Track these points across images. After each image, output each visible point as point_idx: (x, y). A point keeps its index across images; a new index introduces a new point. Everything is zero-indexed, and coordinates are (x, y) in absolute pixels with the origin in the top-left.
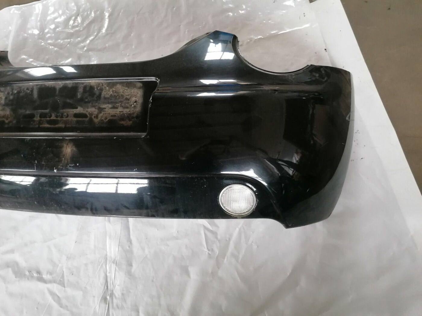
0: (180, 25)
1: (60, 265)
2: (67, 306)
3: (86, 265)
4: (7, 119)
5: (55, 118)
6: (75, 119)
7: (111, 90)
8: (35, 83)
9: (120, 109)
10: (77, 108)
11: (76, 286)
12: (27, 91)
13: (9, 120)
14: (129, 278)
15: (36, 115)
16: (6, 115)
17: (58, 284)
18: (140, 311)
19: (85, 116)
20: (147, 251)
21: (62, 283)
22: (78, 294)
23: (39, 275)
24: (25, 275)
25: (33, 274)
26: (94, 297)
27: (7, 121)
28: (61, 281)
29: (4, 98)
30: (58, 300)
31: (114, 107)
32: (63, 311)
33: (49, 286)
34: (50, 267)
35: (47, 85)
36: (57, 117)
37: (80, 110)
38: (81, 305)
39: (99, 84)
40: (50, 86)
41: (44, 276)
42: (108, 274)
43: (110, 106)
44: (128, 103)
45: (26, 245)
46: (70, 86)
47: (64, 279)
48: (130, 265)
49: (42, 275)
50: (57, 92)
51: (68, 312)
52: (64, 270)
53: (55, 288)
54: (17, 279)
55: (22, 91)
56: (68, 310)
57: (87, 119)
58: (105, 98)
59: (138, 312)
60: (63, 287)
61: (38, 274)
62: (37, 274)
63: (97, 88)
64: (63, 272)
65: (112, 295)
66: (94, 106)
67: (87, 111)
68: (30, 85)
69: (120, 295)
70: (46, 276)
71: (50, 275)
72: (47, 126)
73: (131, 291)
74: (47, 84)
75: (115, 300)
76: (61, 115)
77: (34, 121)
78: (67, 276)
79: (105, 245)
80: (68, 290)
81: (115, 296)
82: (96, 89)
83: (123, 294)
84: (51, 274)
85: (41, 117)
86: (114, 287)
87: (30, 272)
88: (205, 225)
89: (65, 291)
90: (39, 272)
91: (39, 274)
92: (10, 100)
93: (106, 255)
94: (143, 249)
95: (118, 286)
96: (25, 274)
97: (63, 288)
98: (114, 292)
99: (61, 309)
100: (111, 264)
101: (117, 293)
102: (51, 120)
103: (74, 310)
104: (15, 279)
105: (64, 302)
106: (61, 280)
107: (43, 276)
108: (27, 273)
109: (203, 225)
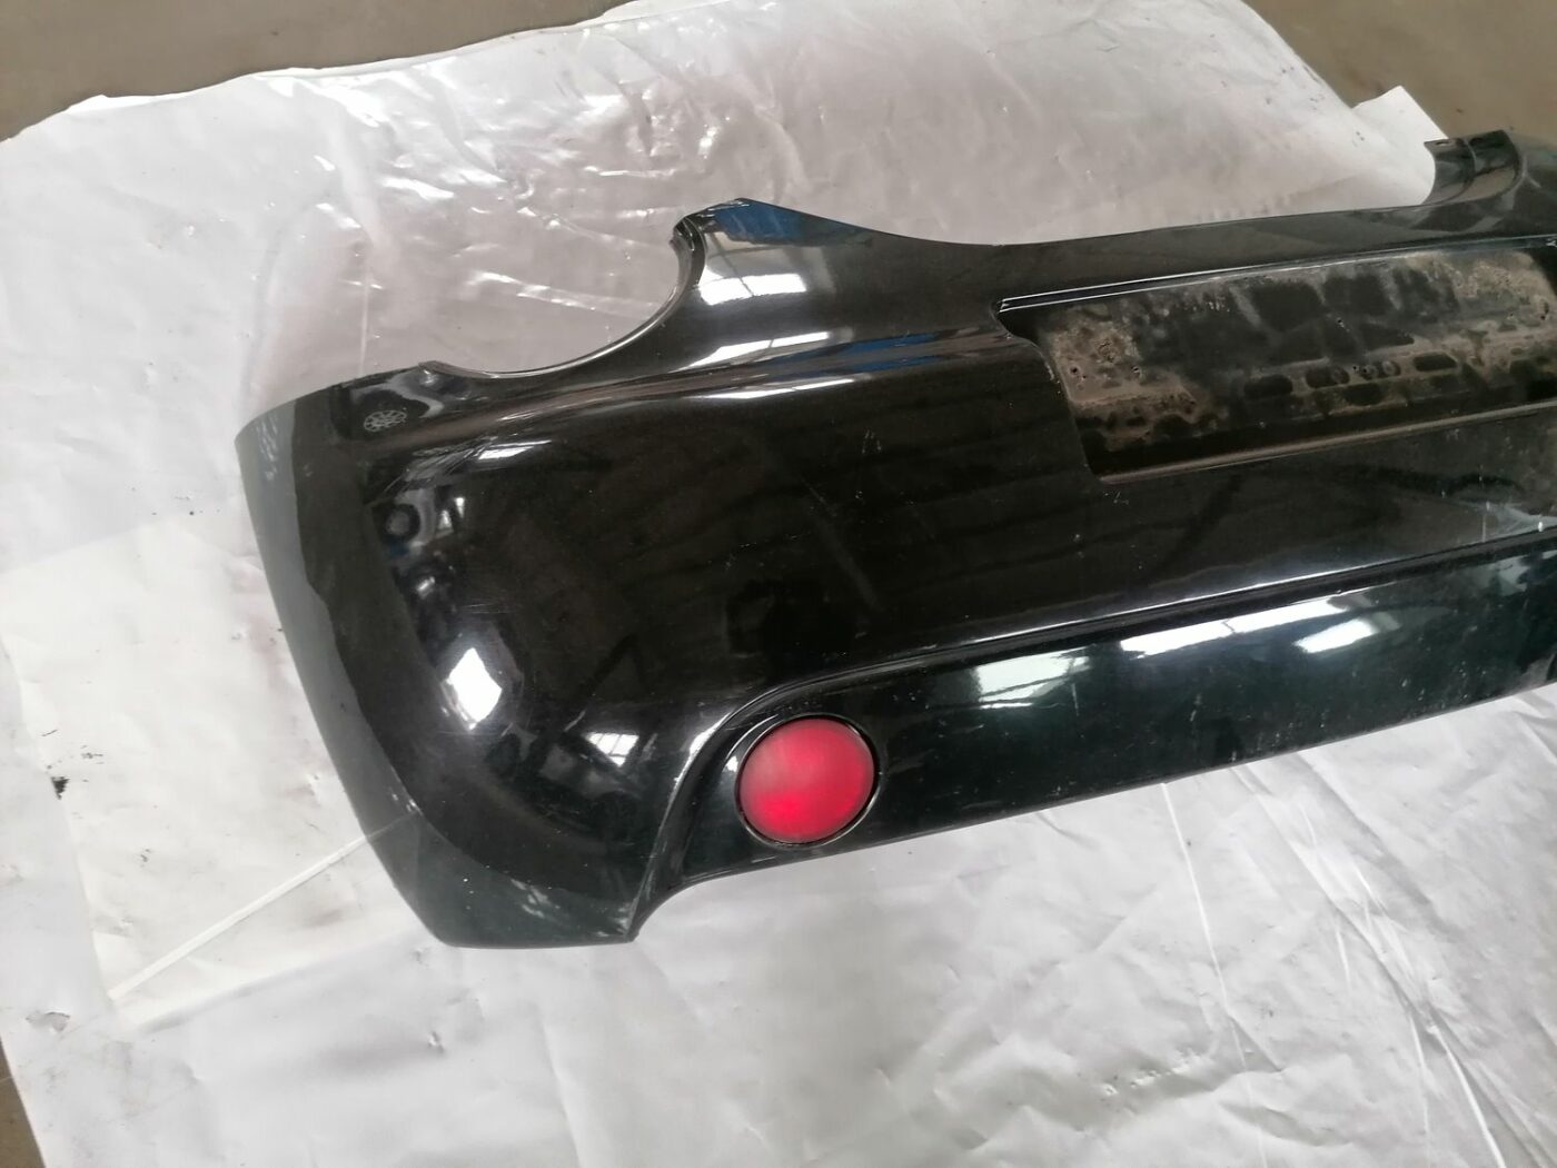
0: (1057, 158)
1: (1204, 1003)
2: (1329, 1130)
3: (1289, 961)
4: (1189, 411)
5: (1363, 381)
6: (1424, 376)
7: (1471, 278)
8: (1230, 276)
9: (1523, 332)
10: (1411, 341)
11: (1309, 1046)
12: (1211, 304)
13: (1197, 411)
14: (1449, 940)
15: (1294, 381)
16: (1176, 396)
17: (1252, 1068)
18: (1544, 1024)
19: (1443, 362)
20: (1432, 839)
21: (1259, 1062)
22: (1339, 1069)
23: (1159, 1076)
24: (1106, 1103)
25: (1133, 1083)
26: (1392, 1050)
27: (1191, 419)
28: (1250, 1054)
29: (1129, 338)
30: (1286, 1125)
31: (1506, 328)
32: (1331, 1152)
33: (1225, 1092)
34: (1176, 1027)
35: (1276, 279)
36: (1364, 374)
37: (1421, 346)
38: (1371, 1099)
39: (1431, 263)
40: (1286, 281)
41: (1183, 1068)
42: (1383, 958)
43: (1495, 324)
44: (1532, 311)
45: (1026, 988)
46: (1351, 274)
47: (1256, 1047)
48: (1421, 900)
49: (1169, 1071)
50: (1323, 299)
51: (1350, 1145)
52: (1233, 1013)
53: (1247, 1087)
54: (1090, 1132)
55: (1191, 309)
56: (1345, 1141)
57: (1458, 371)
58: (1471, 304)
59: (1540, 1028)
60: (1272, 1072)
61: (1154, 1072)
62: (1151, 1075)
63: (1432, 274)
64: (1233, 1020)
65: (1437, 1017)
66: (1455, 330)
67: (1444, 346)
68: (1214, 282)
69: (1460, 1003)
70: (1187, 1062)
71: (1198, 1054)
72: (1351, 408)
73: (1476, 977)
74: (1272, 274)
75: (1456, 1029)
76: (1374, 368)
77: (1299, 401)
78: (1257, 1029)
79: (1303, 872)
80: (1296, 1071)
81: (1446, 1014)
82: (1431, 280)
83: (1465, 997)
84: (1200, 1049)
85: (1311, 382)
86: (1424, 987)
87: (1114, 1080)
88: (1521, 711)
89: (1289, 1083)
90: (1148, 1066)
91: (1158, 1072)
92: (1160, 344)
93: (1330, 902)
94: (1421, 840)
95: (1434, 978)
96: (1103, 1100)
97: (1277, 1075)
98: (1437, 1005)
99: (1320, 1150)
100: (1373, 923)
101: (1448, 1002)
102: (1350, 387)
103: (1361, 1129)
104: (1079, 1134)
105: (1313, 1120)
106: (1248, 1050)
107: (1177, 1071)
108: (1109, 1090)
109: (1516, 712)
